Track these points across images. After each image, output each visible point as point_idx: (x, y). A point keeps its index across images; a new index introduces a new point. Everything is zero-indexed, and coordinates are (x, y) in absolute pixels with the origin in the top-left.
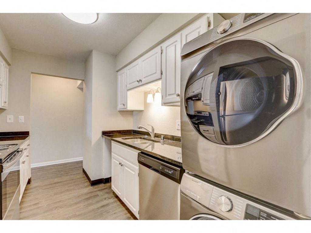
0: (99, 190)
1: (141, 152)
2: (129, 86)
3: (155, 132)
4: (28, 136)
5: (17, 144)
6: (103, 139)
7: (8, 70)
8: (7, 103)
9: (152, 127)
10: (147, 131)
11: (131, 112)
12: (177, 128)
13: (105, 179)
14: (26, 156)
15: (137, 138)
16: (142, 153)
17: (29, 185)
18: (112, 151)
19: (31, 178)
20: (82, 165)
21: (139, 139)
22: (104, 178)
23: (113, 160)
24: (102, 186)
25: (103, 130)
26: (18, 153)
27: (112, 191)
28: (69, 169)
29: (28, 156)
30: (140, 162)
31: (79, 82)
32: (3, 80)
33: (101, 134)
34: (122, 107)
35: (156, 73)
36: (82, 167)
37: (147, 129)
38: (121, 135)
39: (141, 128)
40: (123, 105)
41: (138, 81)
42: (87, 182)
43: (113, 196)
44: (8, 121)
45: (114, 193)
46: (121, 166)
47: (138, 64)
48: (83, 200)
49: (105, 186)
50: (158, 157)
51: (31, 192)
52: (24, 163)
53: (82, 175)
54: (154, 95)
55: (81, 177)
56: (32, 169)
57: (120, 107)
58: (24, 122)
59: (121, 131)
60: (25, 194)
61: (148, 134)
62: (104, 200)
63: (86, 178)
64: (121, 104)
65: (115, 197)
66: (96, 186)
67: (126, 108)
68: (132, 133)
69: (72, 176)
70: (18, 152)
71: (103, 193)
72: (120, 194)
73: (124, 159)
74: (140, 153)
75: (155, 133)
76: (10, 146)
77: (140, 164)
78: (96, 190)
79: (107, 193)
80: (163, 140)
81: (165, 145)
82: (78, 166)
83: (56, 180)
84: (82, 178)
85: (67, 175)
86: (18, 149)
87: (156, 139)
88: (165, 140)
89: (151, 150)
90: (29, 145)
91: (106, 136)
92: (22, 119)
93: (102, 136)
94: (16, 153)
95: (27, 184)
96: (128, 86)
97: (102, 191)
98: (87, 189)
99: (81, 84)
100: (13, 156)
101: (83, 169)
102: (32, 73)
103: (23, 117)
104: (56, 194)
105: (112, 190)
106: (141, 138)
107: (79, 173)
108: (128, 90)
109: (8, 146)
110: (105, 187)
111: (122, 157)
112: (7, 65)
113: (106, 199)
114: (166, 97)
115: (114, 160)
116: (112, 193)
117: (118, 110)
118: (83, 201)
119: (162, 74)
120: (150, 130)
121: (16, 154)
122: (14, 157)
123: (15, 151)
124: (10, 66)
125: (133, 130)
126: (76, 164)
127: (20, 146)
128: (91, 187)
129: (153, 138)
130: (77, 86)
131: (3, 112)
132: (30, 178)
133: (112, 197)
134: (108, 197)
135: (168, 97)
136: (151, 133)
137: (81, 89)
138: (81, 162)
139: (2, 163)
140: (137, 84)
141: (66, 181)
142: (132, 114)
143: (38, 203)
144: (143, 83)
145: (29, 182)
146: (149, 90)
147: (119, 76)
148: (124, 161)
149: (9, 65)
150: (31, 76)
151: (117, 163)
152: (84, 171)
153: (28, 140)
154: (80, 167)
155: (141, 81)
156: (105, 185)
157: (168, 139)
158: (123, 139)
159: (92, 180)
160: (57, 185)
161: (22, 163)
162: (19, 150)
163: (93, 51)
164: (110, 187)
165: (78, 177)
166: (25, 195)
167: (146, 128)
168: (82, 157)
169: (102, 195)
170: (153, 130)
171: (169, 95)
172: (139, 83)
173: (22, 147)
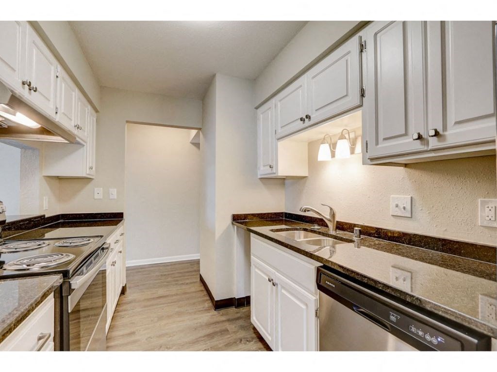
0: (228, 320)
1: (322, 264)
2: (281, 132)
3: (338, 219)
4: (121, 220)
5: (102, 236)
6: (234, 228)
7: (95, 119)
8: (94, 169)
9: (331, 209)
10: (320, 217)
11: (283, 181)
12: (391, 214)
13: (238, 299)
14: (119, 252)
15: (297, 229)
16: (325, 267)
17: (123, 296)
18: (252, 251)
19: (126, 285)
20: (199, 267)
21: (302, 232)
22: (236, 298)
23: (254, 270)
24: (232, 310)
25: (234, 213)
26: (103, 251)
27: (252, 326)
28: (178, 273)
29: (121, 252)
30: (320, 287)
31: (194, 132)
32: (88, 134)
33: (229, 220)
34: (269, 170)
35: (346, 95)
36: (199, 271)
37: (320, 213)
38: (265, 222)
39: (308, 211)
40: (271, 167)
41: (302, 119)
42: (207, 300)
43: (254, 335)
44: (96, 197)
45: (254, 329)
46: (274, 284)
47: (301, 86)
48: (203, 337)
49: (237, 313)
50: (336, 268)
51: (125, 310)
52: (114, 265)
53: (199, 287)
54: (333, 146)
55: (198, 290)
56: (128, 269)
57: (263, 171)
58: (116, 197)
59: (265, 214)
60: (118, 312)
61: (321, 222)
62: (238, 343)
63: (205, 293)
64: (264, 166)
65: (258, 340)
66: (223, 311)
67: (275, 173)
68: (284, 218)
69: (184, 287)
70: (103, 249)
71: (235, 327)
72: (270, 339)
73: (278, 272)
74: (321, 267)
75: (337, 221)
76: (92, 240)
77: (321, 292)
78: (223, 318)
79: (243, 328)
80: (360, 237)
81: (363, 247)
82: (192, 270)
83: (161, 292)
84: (200, 292)
85: (176, 284)
86: (104, 244)
87: (340, 233)
88: (362, 236)
89: (329, 256)
90: (122, 234)
91: (238, 222)
92: (114, 192)
93: (232, 223)
94: (99, 251)
95: (121, 294)
96: (279, 130)
97: (234, 322)
98: (208, 314)
99: (197, 135)
100: (92, 258)
101: (200, 275)
102: (127, 122)
103: (115, 190)
104: (160, 318)
105: (252, 324)
106: (305, 230)
107: (194, 283)
108: (278, 139)
109: (89, 240)
110: (239, 315)
111: (274, 268)
112: (93, 112)
113: (242, 342)
114: (377, 143)
115: (257, 270)
116: (252, 330)
117: (259, 177)
118: (203, 339)
119: (363, 95)
120: (326, 215)
121: (100, 254)
122: (94, 260)
123: (99, 248)
124: (98, 113)
125: (286, 213)
126: (189, 264)
127: (107, 239)
128: (215, 313)
129: (332, 232)
130: (190, 141)
131: (89, 182)
132: (124, 286)
133: (253, 338)
134: (245, 338)
135: (383, 145)
136: (329, 220)
137: (197, 145)
138: (197, 262)
139: (69, 278)
140: (300, 125)
141: (175, 295)
142: (284, 184)
143: (133, 333)
144: (312, 122)
145: (123, 291)
146: (322, 136)
147: (261, 115)
148: (278, 277)
149: (97, 111)
150: (126, 126)
151: (265, 279)
152: (202, 280)
153: (122, 227)
154: (195, 271)
155: (310, 118)
156: (237, 310)
157: (370, 235)
158: (272, 230)
159: (216, 299)
160: (162, 300)
161: (112, 265)
162: (104, 246)
163: (217, 75)
164: (248, 316)
165: (193, 289)
166: (118, 314)
167: (317, 211)
168: (199, 254)
169: (234, 332)
170: (333, 215)
171: (385, 139)
172: (304, 123)
173: (110, 240)
